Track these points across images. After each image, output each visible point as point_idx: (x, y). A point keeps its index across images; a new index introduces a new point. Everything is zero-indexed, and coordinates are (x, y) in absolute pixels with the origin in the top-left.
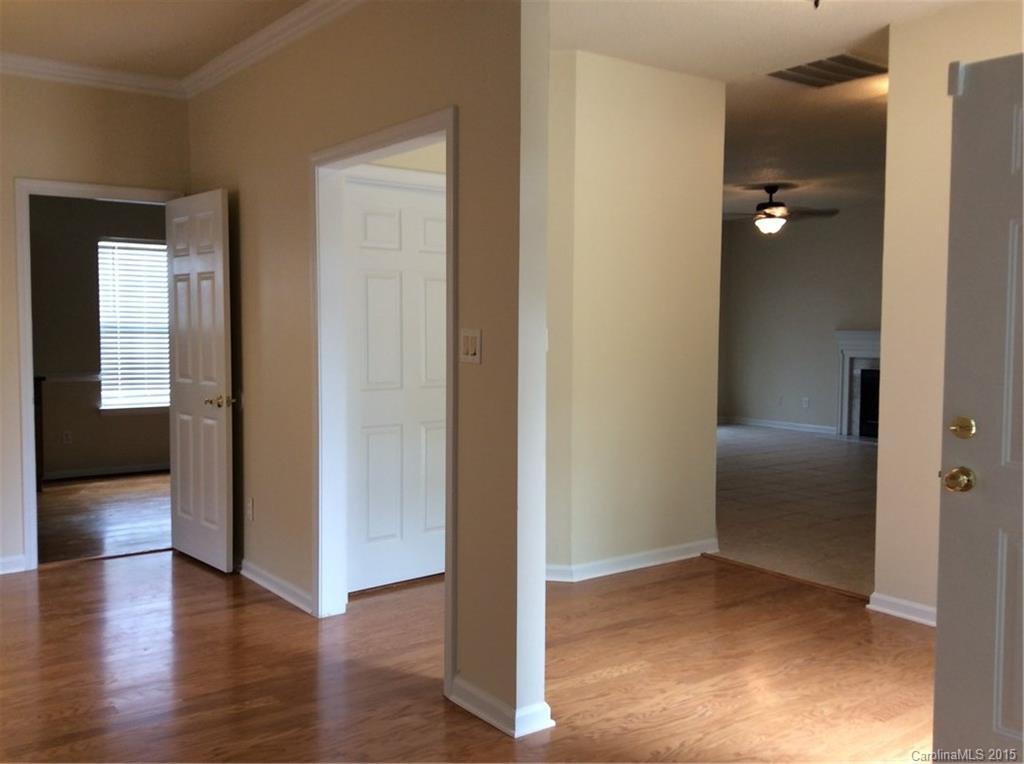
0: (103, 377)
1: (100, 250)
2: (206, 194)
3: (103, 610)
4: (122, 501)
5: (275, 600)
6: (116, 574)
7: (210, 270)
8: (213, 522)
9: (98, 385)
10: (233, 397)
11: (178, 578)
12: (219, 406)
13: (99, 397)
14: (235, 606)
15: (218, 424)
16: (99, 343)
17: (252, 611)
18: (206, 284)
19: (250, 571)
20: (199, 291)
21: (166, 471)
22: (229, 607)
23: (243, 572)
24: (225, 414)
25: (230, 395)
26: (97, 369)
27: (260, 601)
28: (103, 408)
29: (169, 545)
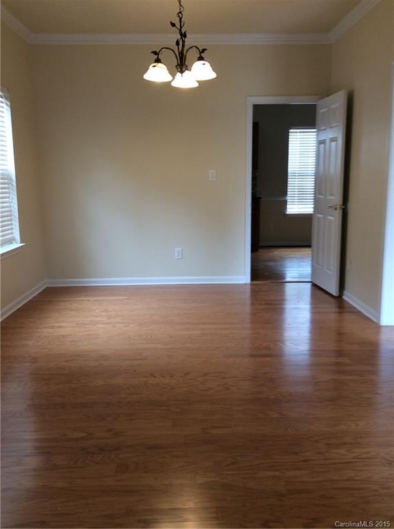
0: (288, 198)
1: (290, 134)
2: (336, 94)
3: (283, 304)
4: (292, 258)
5: (358, 313)
6: (290, 290)
7: (335, 136)
8: (329, 270)
9: (285, 202)
10: (343, 205)
11: (313, 296)
12: (336, 209)
13: (286, 208)
14: (339, 312)
15: (335, 219)
16: (287, 181)
17: (347, 316)
18: (333, 143)
19: (347, 297)
20: (330, 148)
21: (309, 246)
22: (336, 312)
23: (344, 297)
24: (338, 213)
25: (341, 203)
26: (286, 194)
27: (351, 312)
28: (288, 213)
29: (309, 280)
